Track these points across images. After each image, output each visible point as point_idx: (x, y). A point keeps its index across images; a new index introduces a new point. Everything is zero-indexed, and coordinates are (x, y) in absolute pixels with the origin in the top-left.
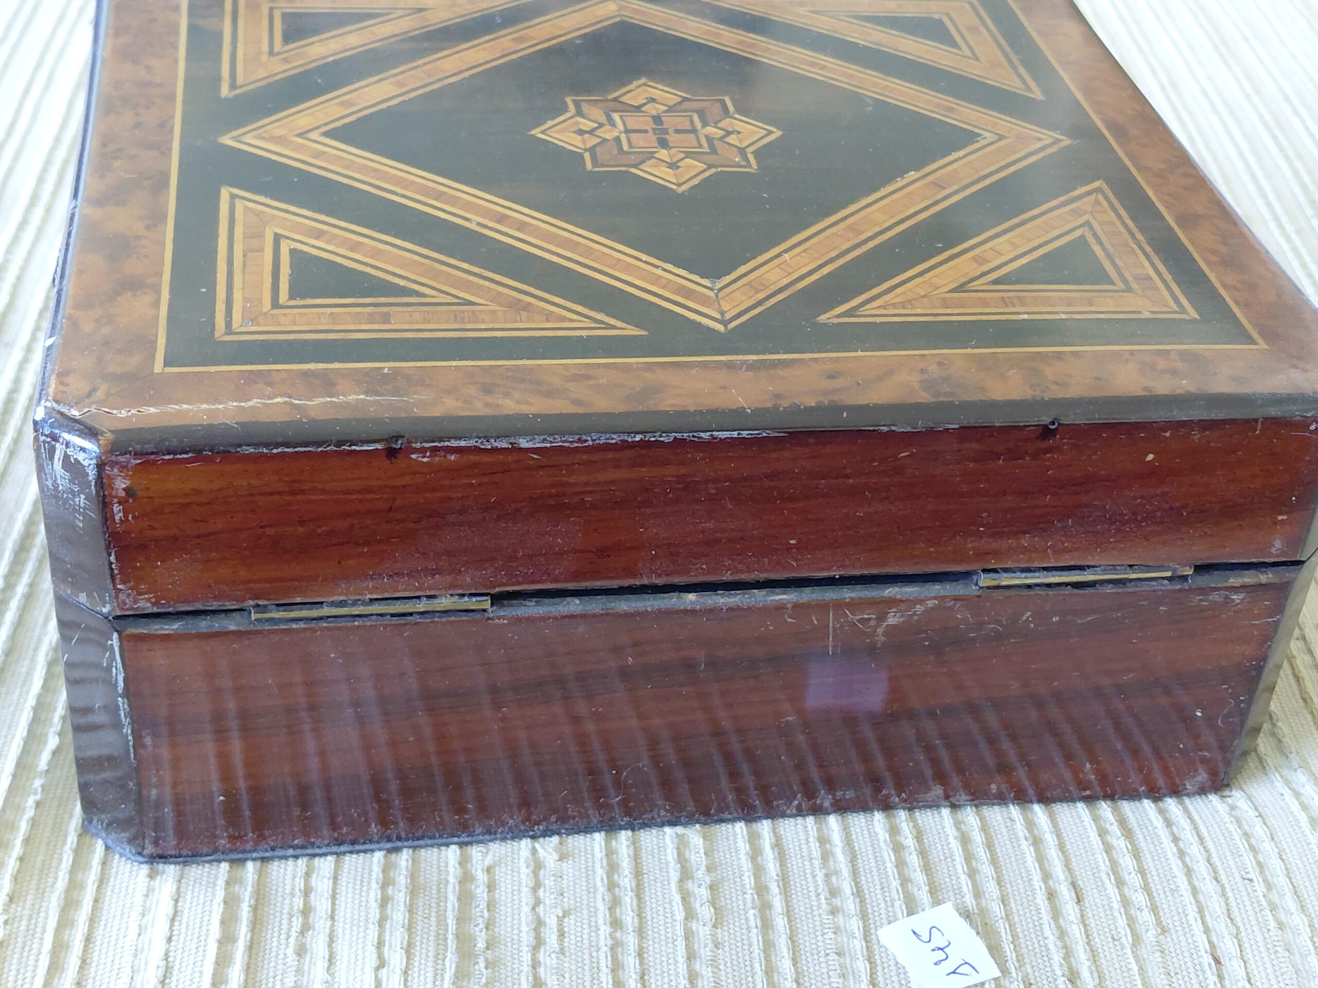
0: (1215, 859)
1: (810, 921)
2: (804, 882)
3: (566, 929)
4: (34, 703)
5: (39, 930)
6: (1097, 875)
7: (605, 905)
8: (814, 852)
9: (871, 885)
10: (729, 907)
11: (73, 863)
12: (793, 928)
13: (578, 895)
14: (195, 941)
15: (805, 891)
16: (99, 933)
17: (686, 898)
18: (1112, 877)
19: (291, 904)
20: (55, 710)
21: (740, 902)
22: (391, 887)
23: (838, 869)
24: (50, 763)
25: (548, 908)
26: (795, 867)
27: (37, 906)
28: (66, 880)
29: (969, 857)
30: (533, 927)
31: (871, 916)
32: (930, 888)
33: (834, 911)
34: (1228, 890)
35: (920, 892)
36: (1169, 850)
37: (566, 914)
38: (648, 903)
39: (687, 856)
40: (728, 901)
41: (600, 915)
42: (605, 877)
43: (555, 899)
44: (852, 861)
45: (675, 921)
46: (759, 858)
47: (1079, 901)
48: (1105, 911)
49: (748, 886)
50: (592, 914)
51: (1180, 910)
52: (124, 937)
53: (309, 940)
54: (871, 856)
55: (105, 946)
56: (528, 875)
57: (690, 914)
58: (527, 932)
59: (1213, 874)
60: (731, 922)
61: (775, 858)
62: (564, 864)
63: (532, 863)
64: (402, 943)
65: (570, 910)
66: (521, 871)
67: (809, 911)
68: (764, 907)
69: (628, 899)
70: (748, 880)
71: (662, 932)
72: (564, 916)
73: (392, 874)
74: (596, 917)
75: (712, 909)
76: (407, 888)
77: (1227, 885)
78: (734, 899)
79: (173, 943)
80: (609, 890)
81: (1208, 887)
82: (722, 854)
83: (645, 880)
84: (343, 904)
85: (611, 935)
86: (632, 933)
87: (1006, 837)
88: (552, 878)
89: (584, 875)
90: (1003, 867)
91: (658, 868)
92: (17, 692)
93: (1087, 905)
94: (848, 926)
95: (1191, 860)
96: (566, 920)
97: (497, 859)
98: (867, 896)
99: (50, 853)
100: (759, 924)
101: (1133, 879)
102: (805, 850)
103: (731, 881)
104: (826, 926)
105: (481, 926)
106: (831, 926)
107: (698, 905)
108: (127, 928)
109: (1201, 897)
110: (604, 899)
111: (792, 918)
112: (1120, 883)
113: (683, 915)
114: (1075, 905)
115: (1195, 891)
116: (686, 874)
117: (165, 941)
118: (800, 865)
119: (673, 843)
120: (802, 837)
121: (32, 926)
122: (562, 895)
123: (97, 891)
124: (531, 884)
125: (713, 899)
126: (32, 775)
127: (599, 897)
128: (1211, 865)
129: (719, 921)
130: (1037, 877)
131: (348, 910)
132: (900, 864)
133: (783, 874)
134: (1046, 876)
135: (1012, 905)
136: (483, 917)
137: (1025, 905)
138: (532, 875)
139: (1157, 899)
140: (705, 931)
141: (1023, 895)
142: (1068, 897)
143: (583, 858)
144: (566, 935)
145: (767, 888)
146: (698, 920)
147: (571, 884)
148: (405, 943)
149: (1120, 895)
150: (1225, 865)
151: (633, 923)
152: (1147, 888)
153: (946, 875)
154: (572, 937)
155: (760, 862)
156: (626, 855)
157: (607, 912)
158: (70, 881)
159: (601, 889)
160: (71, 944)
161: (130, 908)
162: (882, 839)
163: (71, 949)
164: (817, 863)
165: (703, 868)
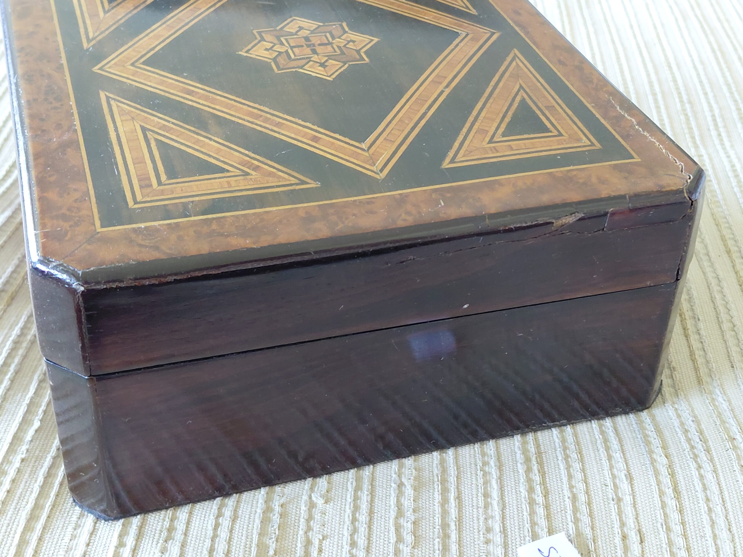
0: (731, 517)
1: (472, 547)
2: (471, 523)
3: (323, 548)
4: (28, 402)
5: (12, 532)
6: (655, 524)
7: (348, 533)
8: (480, 503)
9: (512, 526)
10: (424, 536)
11: (39, 494)
12: (462, 552)
13: (333, 526)
14: (103, 546)
15: (471, 529)
16: (47, 536)
17: (398, 528)
18: (664, 527)
19: (162, 525)
20: (40, 406)
21: (431, 534)
22: (221, 518)
23: (493, 515)
24: (33, 437)
25: (314, 533)
26: (467, 513)
27: (13, 518)
28: (33, 504)
29: (575, 510)
30: (304, 544)
31: (510, 546)
32: (549, 530)
33: (487, 542)
34: (736, 537)
35: (542, 532)
36: (702, 509)
37: (324, 538)
38: (375, 531)
39: (402, 502)
40: (424, 533)
41: (345, 539)
42: (351, 515)
43: (319, 528)
44: (502, 510)
45: (390, 543)
46: (446, 505)
47: (642, 542)
48: (658, 549)
49: (437, 524)
50: (340, 539)
51: (705, 550)
52: (62, 540)
53: (170, 545)
54: (515, 507)
55: (50, 544)
56: (305, 511)
57: (400, 539)
58: (300, 548)
59: (728, 527)
60: (424, 545)
61: (456, 507)
62: (328, 506)
63: (309, 504)
64: (224, 551)
65: (328, 535)
66: (302, 509)
67: (472, 541)
68: (446, 536)
69: (363, 529)
70: (438, 520)
71: (381, 550)
72: (323, 539)
73: (223, 511)
74: (342, 540)
75: (413, 537)
76: (230, 518)
77: (736, 534)
78: (427, 531)
79: (90, 547)
80: (352, 523)
81: (724, 535)
82: (424, 501)
83: (375, 517)
84: (193, 527)
85: (349, 551)
86: (363, 550)
87: (601, 498)
88: (319, 515)
89: (338, 513)
90: (597, 518)
91: (384, 509)
92: (20, 395)
93: (646, 545)
94: (495, 551)
95: (716, 516)
96: (324, 542)
97: (288, 500)
98: (509, 533)
99: (26, 487)
100: (441, 548)
101: (677, 529)
102: (475, 502)
103: (427, 520)
104: (482, 551)
105: (273, 540)
106: (485, 551)
107: (405, 533)
108: (64, 535)
109: (718, 542)
110: (348, 529)
111: (461, 545)
112: (668, 529)
113: (395, 539)
114: (639, 545)
115: (715, 537)
116: (400, 513)
117: (85, 545)
118: (471, 511)
119: (395, 493)
120: (474, 493)
121: (9, 530)
122: (324, 526)
123: (50, 511)
124: (306, 517)
125: (415, 530)
126: (22, 444)
127: (346, 527)
128: (728, 520)
129: (417, 544)
130: (617, 525)
131: (195, 531)
132: (532, 513)
133: (459, 517)
134: (623, 524)
135: (600, 543)
136: (275, 534)
137: (608, 543)
138: (307, 512)
139: (691, 542)
140: (407, 550)
141: (607, 537)
142: (635, 539)
143: (339, 502)
144: (323, 551)
145: (449, 525)
146: (404, 543)
147: (330, 519)
148: (226, 550)
149: (668, 539)
150: (737, 521)
151: (364, 543)
152: (685, 536)
153: (560, 522)
154: (327, 553)
155: (446, 508)
156: (365, 500)
157: (349, 537)
158: (36, 504)
159: (348, 522)
160: (30, 541)
161: (68, 524)
162: (523, 495)
163: (29, 545)
164: (481, 511)
165: (411, 510)
